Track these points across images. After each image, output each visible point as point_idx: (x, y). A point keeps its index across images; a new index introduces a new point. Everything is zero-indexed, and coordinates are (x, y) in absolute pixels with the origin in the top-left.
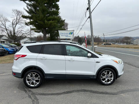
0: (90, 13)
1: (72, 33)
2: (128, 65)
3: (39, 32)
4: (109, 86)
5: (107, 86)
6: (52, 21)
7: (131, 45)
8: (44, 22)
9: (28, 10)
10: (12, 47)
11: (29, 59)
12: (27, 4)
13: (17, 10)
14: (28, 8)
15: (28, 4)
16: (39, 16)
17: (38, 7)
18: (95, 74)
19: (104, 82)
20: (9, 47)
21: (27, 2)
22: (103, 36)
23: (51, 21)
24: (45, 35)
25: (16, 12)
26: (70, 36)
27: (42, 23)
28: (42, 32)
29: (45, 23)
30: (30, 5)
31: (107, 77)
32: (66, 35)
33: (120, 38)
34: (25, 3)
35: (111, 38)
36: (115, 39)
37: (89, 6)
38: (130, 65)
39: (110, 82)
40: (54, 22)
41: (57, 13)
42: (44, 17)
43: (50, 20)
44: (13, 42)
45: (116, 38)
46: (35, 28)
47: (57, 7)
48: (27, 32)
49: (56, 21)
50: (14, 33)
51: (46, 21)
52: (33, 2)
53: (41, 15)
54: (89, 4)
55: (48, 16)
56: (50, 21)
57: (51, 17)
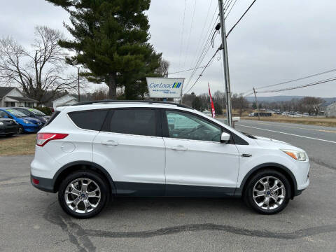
0: (224, 37)
1: (179, 85)
2: (318, 166)
3: (98, 82)
4: (273, 216)
5: (269, 216)
6: (132, 54)
7: (321, 117)
8: (112, 58)
9: (73, 28)
10: (32, 115)
11: (75, 144)
12: (72, 13)
13: (46, 29)
14: (73, 23)
15: (74, 13)
16: (100, 44)
17: (97, 20)
18: (239, 187)
19: (260, 205)
20: (24, 115)
21: (72, 8)
22: (253, 95)
23: (128, 56)
24: (113, 90)
25: (44, 32)
26: (174, 93)
27: (106, 59)
28: (107, 82)
29: (115, 59)
30: (78, 17)
31: (268, 193)
32: (164, 89)
33: (294, 99)
34: (68, 10)
35: (273, 100)
36: (282, 102)
37: (222, 19)
38: (323, 164)
39: (276, 206)
40: (136, 59)
41: (143, 37)
42: (112, 46)
43: (125, 53)
44: (35, 105)
45: (285, 100)
46: (89, 71)
47: (144, 23)
48: (69, 82)
49: (141, 56)
50: (39, 84)
51: (116, 56)
52: (86, 10)
53: (106, 42)
54: (221, 14)
55: (122, 44)
56: (127, 54)
57: (128, 46)
